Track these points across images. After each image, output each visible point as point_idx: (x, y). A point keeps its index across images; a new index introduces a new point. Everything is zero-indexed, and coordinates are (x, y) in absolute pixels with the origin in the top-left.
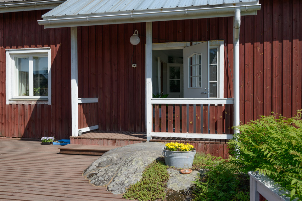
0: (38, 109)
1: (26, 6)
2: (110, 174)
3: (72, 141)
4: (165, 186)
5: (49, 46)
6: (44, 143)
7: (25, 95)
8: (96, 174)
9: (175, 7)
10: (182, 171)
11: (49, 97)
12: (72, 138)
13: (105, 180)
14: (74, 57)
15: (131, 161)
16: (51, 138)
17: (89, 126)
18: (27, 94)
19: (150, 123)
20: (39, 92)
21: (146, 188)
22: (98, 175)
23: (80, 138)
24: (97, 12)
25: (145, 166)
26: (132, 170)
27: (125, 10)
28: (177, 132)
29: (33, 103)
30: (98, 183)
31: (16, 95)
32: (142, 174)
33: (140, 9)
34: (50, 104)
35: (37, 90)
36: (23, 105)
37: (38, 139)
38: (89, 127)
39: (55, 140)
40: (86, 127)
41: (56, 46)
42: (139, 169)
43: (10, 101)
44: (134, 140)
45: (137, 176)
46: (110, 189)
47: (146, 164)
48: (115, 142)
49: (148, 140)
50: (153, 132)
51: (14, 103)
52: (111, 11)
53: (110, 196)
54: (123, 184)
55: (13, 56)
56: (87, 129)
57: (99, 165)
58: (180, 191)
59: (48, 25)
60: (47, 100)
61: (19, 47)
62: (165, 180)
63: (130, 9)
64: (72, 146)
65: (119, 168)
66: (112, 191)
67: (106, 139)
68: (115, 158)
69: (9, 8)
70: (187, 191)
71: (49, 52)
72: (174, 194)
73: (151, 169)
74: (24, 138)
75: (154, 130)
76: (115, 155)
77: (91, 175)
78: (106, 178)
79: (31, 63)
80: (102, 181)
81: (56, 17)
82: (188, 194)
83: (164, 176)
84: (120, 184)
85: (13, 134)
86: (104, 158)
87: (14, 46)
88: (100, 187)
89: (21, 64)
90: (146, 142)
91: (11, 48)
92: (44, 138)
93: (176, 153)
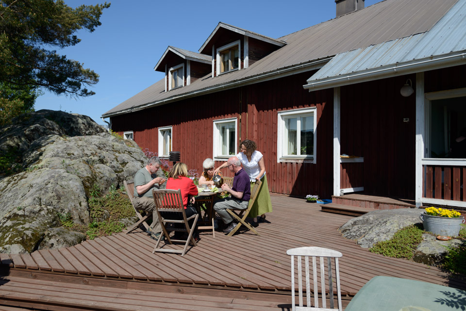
0: (305, 167)
1: (295, 70)
2: (362, 231)
3: (334, 200)
4: (415, 248)
5: (315, 105)
6: (309, 201)
7: (293, 154)
8: (349, 230)
9: (449, 52)
10: (439, 237)
11: (315, 156)
12: (334, 197)
13: (356, 235)
14: (337, 116)
15: (386, 222)
16: (315, 196)
17: (352, 187)
18: (295, 153)
19: (419, 186)
20: (305, 151)
21: (394, 247)
22: (351, 231)
23: (342, 198)
24: (358, 70)
25: (400, 228)
26: (383, 230)
27: (388, 64)
28: (456, 200)
29: (300, 162)
30: (349, 237)
31: (286, 154)
32: (393, 234)
33: (405, 60)
34: (316, 163)
35: (303, 149)
36: (292, 163)
37: (303, 197)
38: (352, 189)
39: (319, 199)
40: (349, 187)
41: (321, 104)
42: (392, 230)
43: (280, 159)
44: (400, 205)
45: (388, 236)
46: (359, 243)
47: (402, 227)
48: (378, 205)
49: (417, 206)
50: (424, 198)
51: (284, 161)
52: (373, 67)
53: (358, 247)
54: (372, 240)
55: (284, 117)
56: (351, 190)
57: (355, 223)
58: (430, 255)
59: (312, 88)
60: (312, 159)
61: (289, 108)
62: (416, 243)
63: (394, 62)
64: (333, 205)
65: (372, 227)
66: (361, 244)
67: (368, 201)
68: (371, 218)
69: (281, 73)
70: (438, 255)
71: (315, 111)
72: (423, 257)
73: (405, 232)
74: (293, 195)
75: (425, 196)
76: (372, 216)
77: (345, 230)
78: (357, 234)
79: (299, 123)
80: (354, 236)
81: (319, 80)
82: (439, 259)
83: (415, 239)
84: (369, 240)
85: (283, 191)
86: (361, 218)
87: (284, 107)
88: (351, 240)
89: (290, 124)
90: (415, 208)
91: (282, 109)
92: (308, 196)
93: (434, 218)
